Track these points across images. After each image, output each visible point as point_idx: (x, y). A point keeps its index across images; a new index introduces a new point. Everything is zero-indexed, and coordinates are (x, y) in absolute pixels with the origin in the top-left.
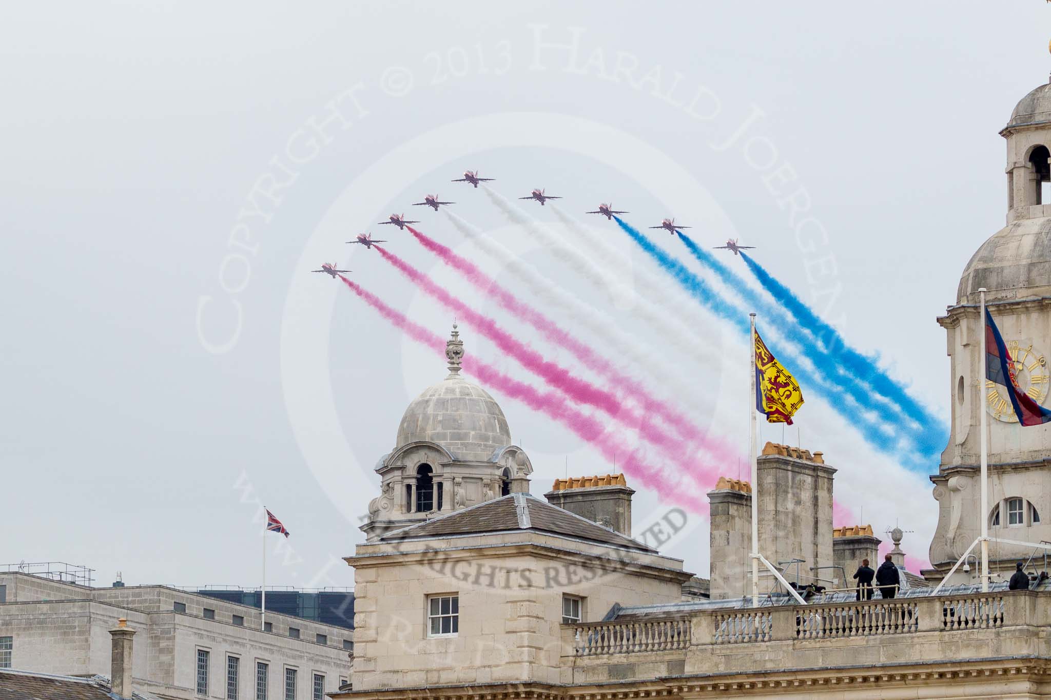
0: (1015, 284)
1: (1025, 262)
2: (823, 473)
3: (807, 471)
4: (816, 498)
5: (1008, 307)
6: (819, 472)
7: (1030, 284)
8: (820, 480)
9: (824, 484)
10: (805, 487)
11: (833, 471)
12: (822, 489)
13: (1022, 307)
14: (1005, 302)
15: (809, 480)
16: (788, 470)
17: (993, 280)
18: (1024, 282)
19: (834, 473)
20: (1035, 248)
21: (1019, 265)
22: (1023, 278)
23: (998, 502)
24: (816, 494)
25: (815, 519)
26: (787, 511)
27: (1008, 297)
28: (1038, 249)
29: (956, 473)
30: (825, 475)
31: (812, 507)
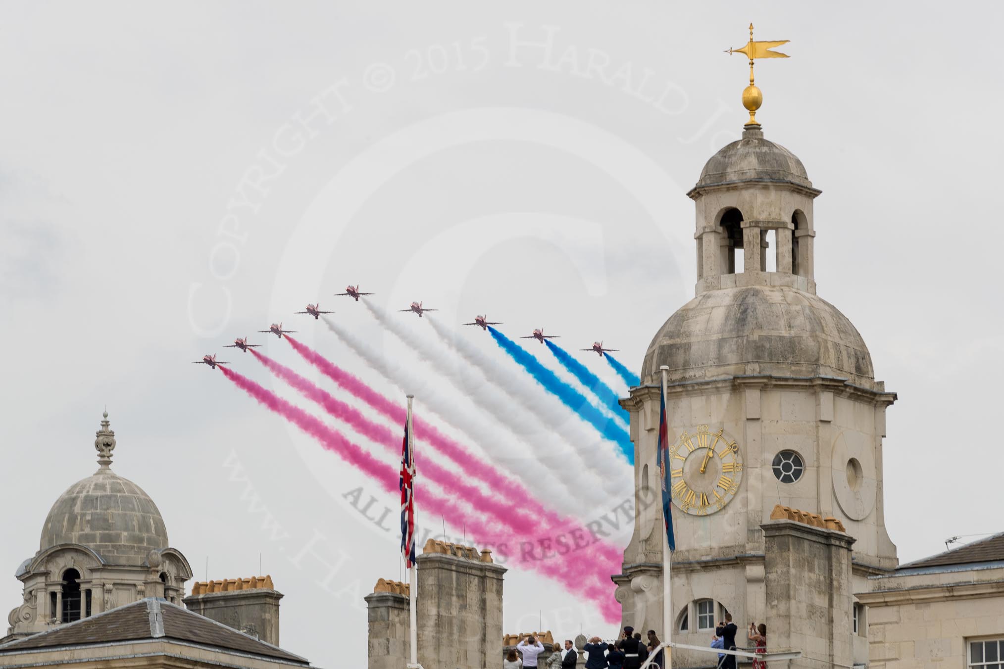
0: (704, 362)
1: (715, 337)
2: (491, 573)
3: (474, 572)
4: (483, 602)
5: (696, 387)
6: (486, 572)
7: (721, 361)
8: (488, 581)
9: (493, 585)
10: (471, 589)
11: (503, 571)
12: (491, 591)
13: (712, 388)
14: (695, 381)
15: (476, 581)
16: (452, 570)
17: (680, 358)
18: (714, 360)
19: (503, 573)
20: (726, 321)
21: (708, 341)
22: (713, 354)
23: (686, 604)
24: (484, 597)
25: (483, 625)
26: (451, 615)
27: (697, 376)
28: (730, 322)
29: (639, 572)
30: (494, 576)
31: (479, 611)
